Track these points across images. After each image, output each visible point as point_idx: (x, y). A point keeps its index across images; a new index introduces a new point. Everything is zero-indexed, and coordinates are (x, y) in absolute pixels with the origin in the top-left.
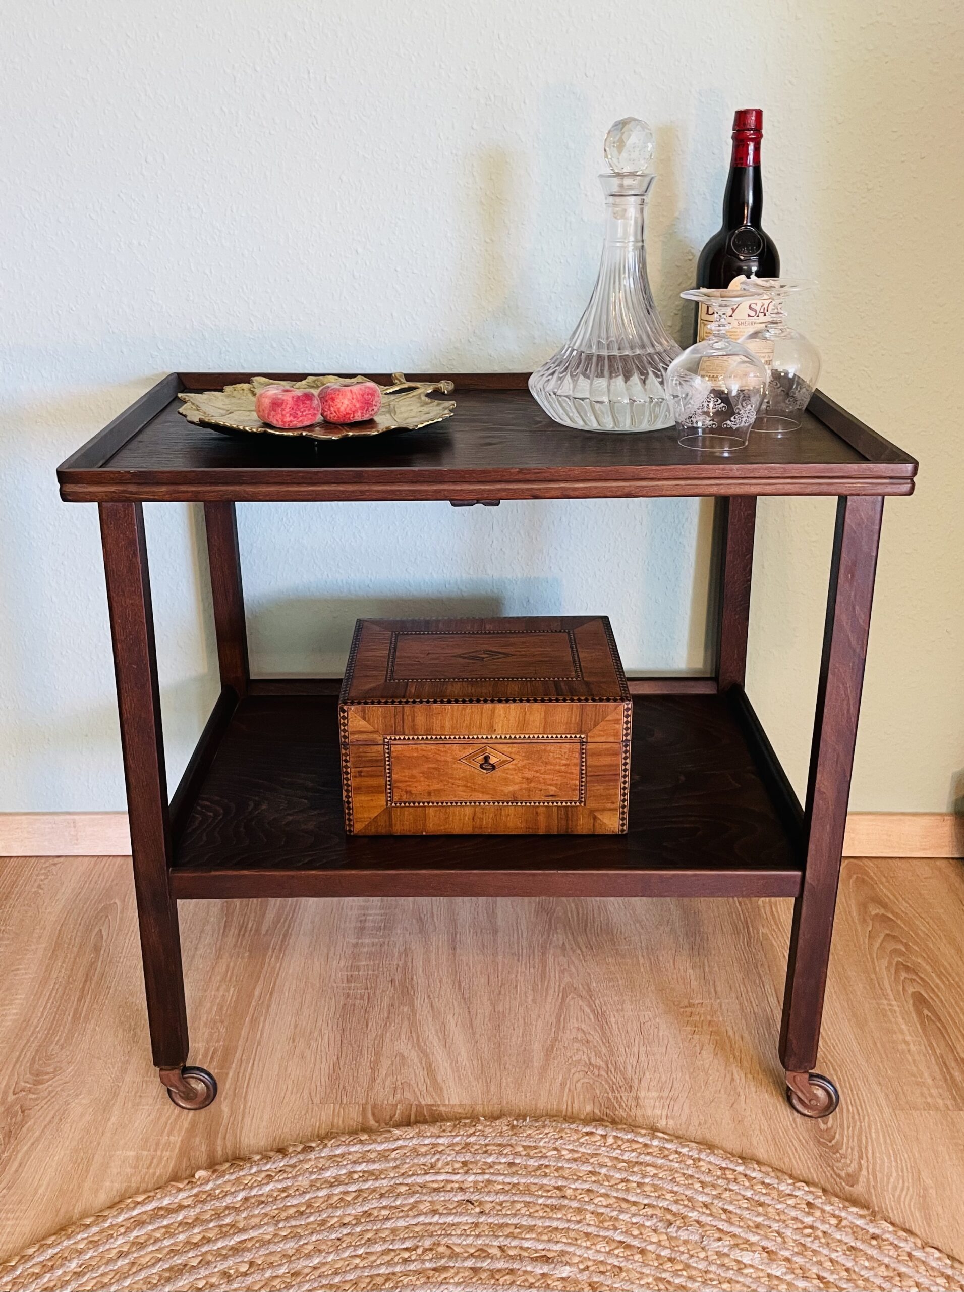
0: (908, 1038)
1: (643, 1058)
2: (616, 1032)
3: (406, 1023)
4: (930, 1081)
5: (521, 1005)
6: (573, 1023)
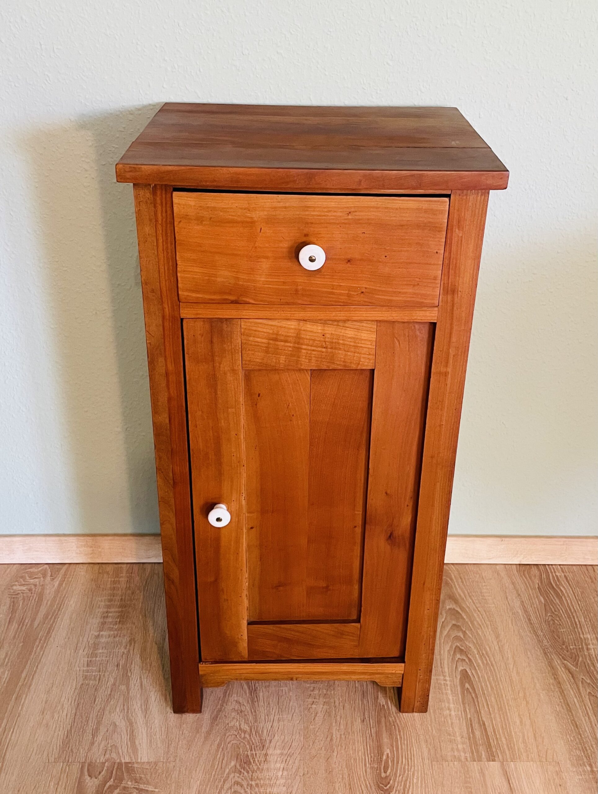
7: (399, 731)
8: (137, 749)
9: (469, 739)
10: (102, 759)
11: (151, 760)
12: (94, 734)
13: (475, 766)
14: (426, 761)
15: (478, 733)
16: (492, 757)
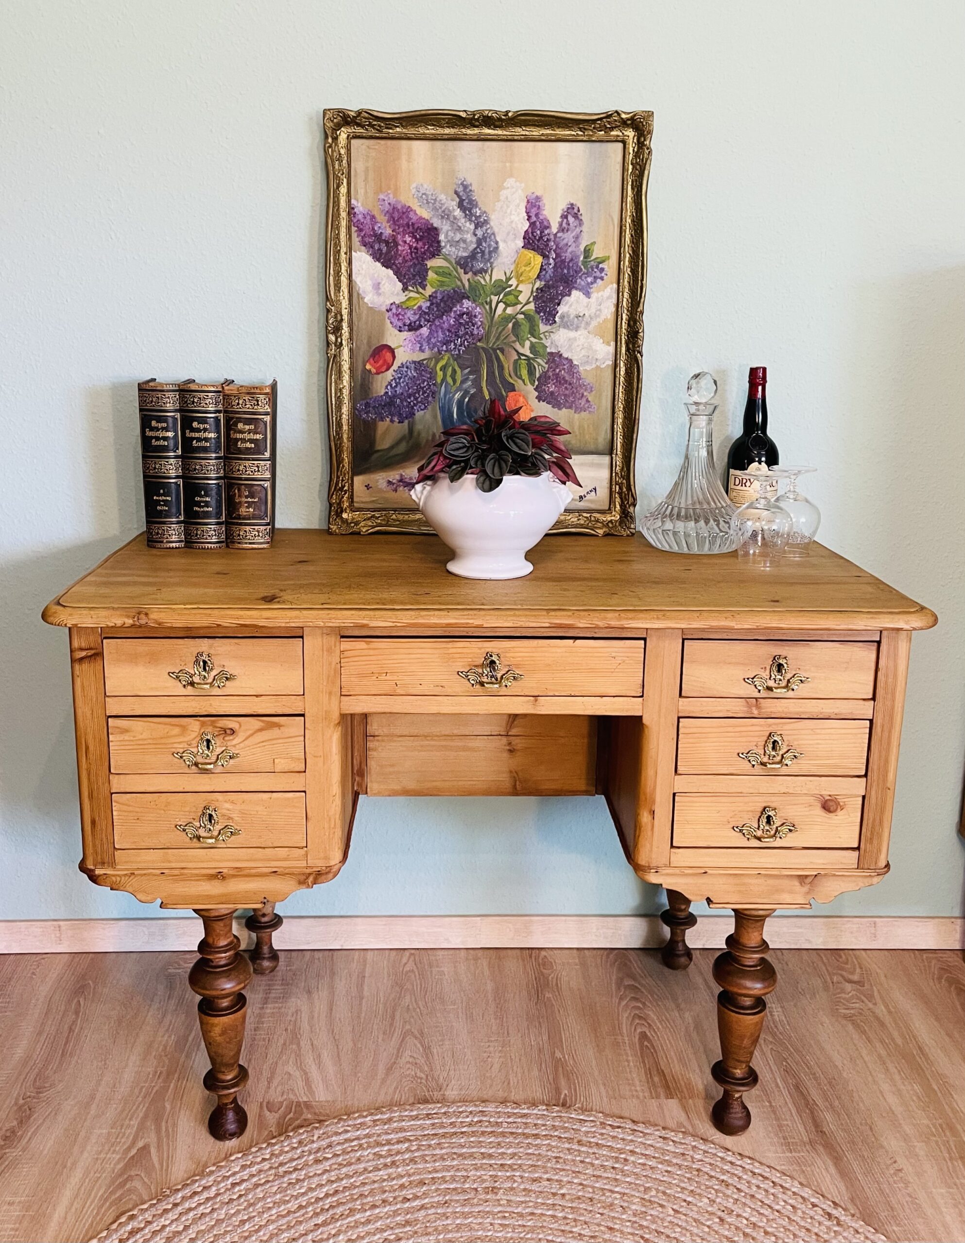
0: (630, 1058)
1: (452, 1072)
2: (436, 1057)
3: (293, 1055)
4: (638, 1083)
5: (374, 1042)
6: (408, 1053)
7: (577, 1078)
8: (314, 1092)
9: (648, 1082)
10: (280, 1099)
11: (329, 1099)
12: (269, 1081)
13: (654, 1103)
14: (605, 1099)
15: (656, 1079)
16: (670, 1095)
